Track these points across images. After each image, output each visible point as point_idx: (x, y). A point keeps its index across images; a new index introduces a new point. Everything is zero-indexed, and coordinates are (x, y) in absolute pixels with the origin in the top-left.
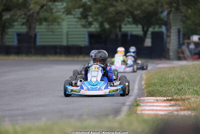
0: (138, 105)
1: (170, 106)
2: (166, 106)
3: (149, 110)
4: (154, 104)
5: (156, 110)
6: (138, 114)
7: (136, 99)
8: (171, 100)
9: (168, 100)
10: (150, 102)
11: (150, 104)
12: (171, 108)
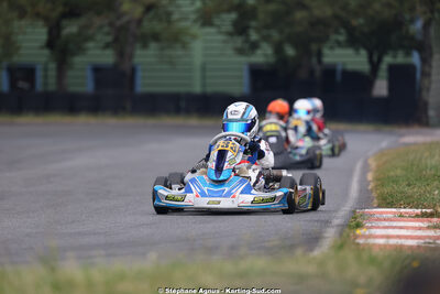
0: (359, 226)
1: (428, 228)
2: (420, 228)
3: (382, 237)
4: (395, 224)
5: (399, 237)
6: (358, 244)
7: (354, 212)
8: (431, 215)
9: (424, 215)
10: (385, 220)
11: (387, 224)
12: (431, 233)
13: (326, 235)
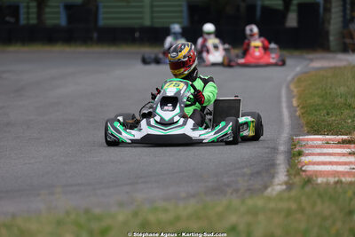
0: (300, 154)
1: (350, 154)
2: (343, 155)
3: (324, 163)
5: (331, 163)
7: (292, 140)
9: (344, 142)
10: (317, 147)
11: (318, 151)
12: (352, 159)
13: (278, 162)
